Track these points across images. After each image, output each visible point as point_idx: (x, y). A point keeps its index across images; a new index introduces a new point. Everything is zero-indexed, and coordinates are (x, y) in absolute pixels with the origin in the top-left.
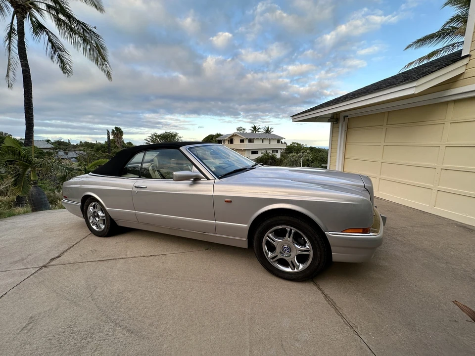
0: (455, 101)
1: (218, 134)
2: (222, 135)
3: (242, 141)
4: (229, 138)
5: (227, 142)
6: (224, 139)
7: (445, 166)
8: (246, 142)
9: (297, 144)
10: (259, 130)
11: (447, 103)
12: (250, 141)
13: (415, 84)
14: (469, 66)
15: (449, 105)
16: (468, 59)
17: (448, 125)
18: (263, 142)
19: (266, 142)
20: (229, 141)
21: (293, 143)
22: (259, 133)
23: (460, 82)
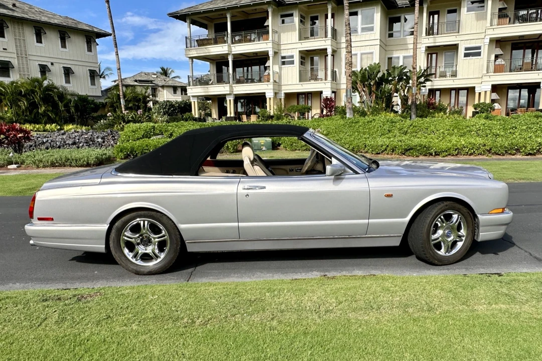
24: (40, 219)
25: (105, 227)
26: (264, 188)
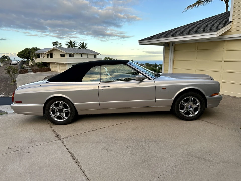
0: (227, 41)
1: (34, 48)
2: (38, 49)
3: (62, 55)
4: (49, 52)
5: (46, 56)
6: (42, 53)
7: (225, 70)
8: (67, 56)
9: (110, 58)
10: (75, 45)
11: (224, 41)
12: (71, 55)
13: (216, 33)
14: (232, 26)
15: (225, 42)
16: (231, 23)
17: (225, 51)
18: (82, 57)
19: (85, 57)
20: (48, 55)
21: (106, 58)
22: (76, 48)
23: (229, 33)
24: (16, 102)
25: (43, 105)
26: (110, 87)
